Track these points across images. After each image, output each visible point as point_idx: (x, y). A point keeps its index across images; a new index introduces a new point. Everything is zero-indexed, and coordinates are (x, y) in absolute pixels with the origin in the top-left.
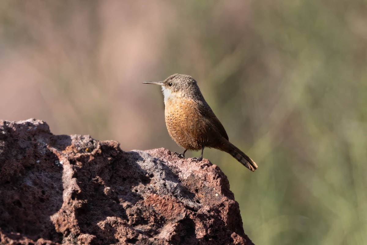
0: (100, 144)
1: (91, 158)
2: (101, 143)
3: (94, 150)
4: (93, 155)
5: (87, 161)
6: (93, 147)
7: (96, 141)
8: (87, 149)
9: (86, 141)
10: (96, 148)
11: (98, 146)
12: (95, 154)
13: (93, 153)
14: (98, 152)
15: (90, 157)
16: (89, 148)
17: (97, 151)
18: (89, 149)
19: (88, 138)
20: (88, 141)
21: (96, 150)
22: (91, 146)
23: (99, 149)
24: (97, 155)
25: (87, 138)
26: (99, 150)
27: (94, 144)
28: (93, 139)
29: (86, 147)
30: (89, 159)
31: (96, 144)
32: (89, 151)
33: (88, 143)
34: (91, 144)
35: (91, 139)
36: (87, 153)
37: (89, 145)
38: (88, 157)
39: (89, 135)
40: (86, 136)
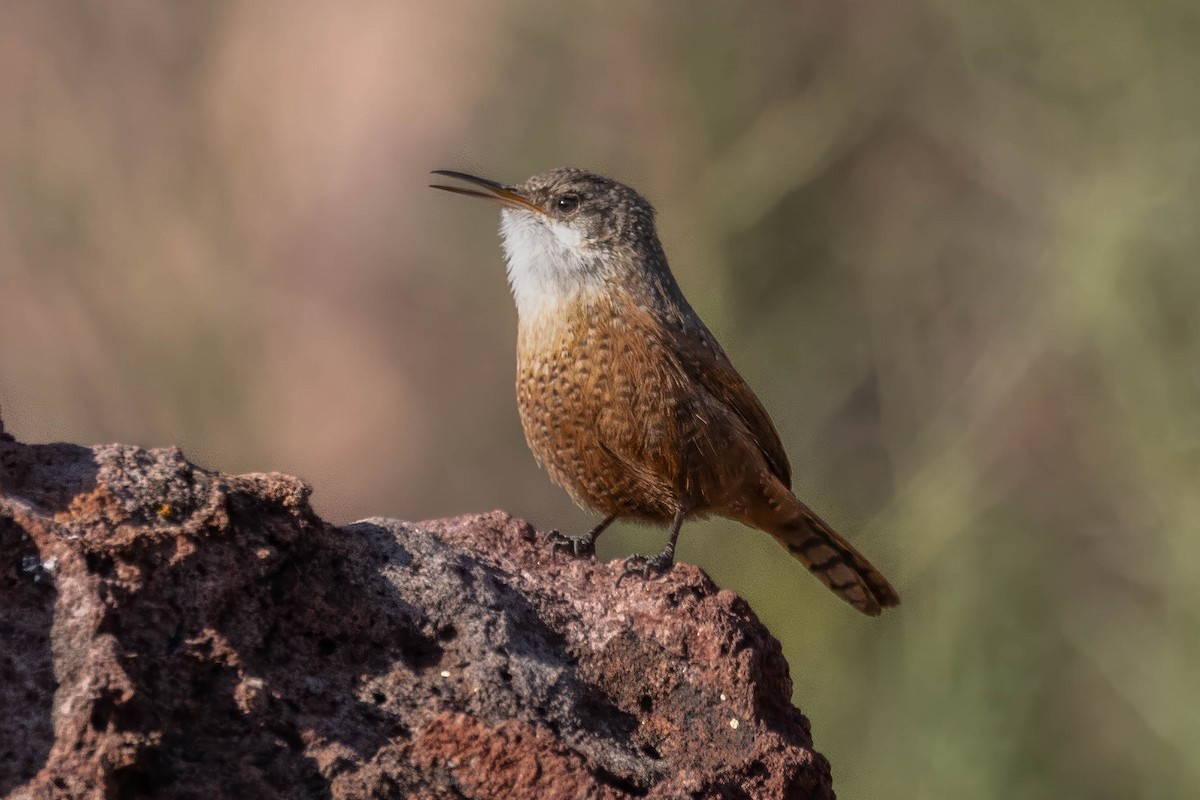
0: (223, 488)
1: (183, 550)
2: (230, 485)
3: (195, 514)
4: (189, 537)
5: (165, 560)
6: (193, 499)
7: (206, 472)
8: (166, 508)
9: (162, 473)
10: (205, 503)
11: (216, 497)
12: (200, 532)
13: (189, 526)
14: (215, 523)
15: (179, 543)
16: (175, 503)
17: (211, 518)
18: (173, 511)
19: (172, 461)
20: (172, 473)
21: (204, 511)
22: (184, 495)
23: (219, 507)
24: (207, 536)
25: (167, 459)
26: (218, 513)
27: (198, 487)
28: (192, 467)
29: (160, 498)
30: (173, 554)
31: (203, 489)
32: (172, 519)
33: (168, 481)
34: (184, 488)
35: (182, 465)
36: (162, 526)
37: (174, 489)
38: (169, 542)
39: (174, 447)
40: (162, 453)
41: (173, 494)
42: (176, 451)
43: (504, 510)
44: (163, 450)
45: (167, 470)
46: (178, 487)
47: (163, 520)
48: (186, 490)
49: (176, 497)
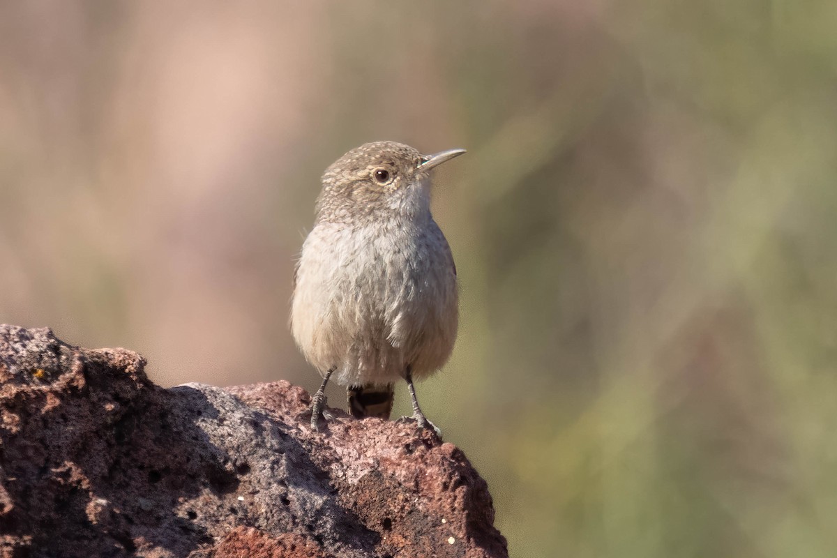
0: (81, 359)
1: (51, 403)
2: (87, 356)
3: (61, 377)
4: (56, 393)
5: (38, 410)
6: (59, 366)
7: (69, 346)
8: (40, 372)
9: (37, 346)
10: (68, 369)
11: (76, 365)
12: (64, 390)
13: (56, 386)
14: (75, 384)
15: (48, 398)
16: (46, 369)
17: (72, 380)
18: (45, 374)
19: (45, 338)
20: (45, 347)
21: (67, 375)
22: (53, 362)
23: (78, 373)
24: (70, 393)
25: (42, 336)
26: (78, 377)
27: (64, 357)
28: (60, 342)
29: (36, 365)
30: (44, 406)
31: (67, 359)
32: (44, 380)
33: (42, 352)
34: (54, 357)
35: (52, 340)
36: (37, 385)
37: (46, 359)
38: (41, 397)
39: (46, 328)
40: (38, 331)
41: (45, 362)
42: (48, 331)
43: (287, 380)
44: (39, 329)
45: (41, 344)
46: (49, 357)
47: (37, 381)
48: (55, 359)
49: (47, 364)
